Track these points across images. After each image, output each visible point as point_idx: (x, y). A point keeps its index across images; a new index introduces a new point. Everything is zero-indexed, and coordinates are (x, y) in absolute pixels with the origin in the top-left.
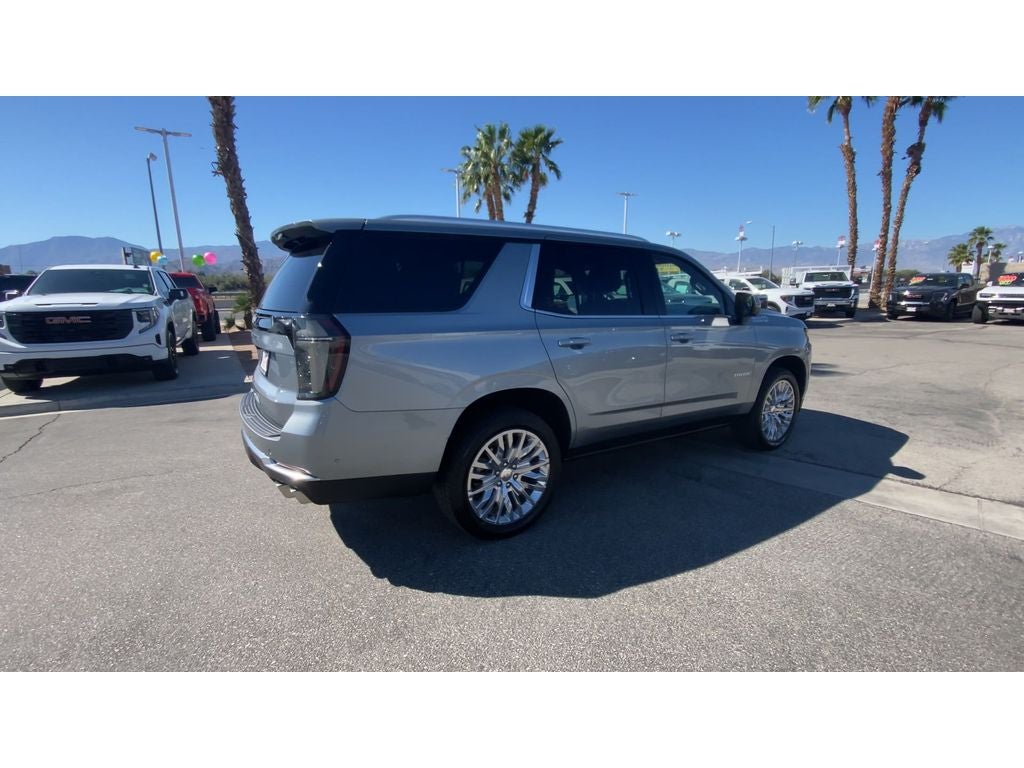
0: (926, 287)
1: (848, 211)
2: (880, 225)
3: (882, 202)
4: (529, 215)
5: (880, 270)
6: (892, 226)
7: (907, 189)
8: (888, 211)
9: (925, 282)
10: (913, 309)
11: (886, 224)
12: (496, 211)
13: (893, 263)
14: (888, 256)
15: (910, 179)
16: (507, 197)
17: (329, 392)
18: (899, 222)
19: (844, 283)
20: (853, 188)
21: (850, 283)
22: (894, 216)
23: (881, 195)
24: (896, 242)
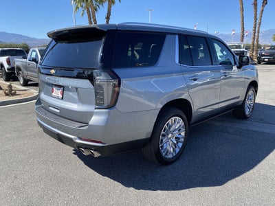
0: (271, 51)
1: (241, 20)
2: (253, 26)
3: (254, 16)
4: (108, 18)
5: (253, 44)
6: (257, 26)
7: (263, 10)
8: (256, 20)
9: (271, 49)
10: (267, 60)
11: (255, 25)
12: (92, 17)
13: (258, 41)
14: (256, 38)
15: (263, 6)
16: (96, 10)
17: (111, 106)
18: (260, 24)
19: (242, 50)
20: (242, 10)
21: (244, 49)
22: (258, 22)
23: (254, 13)
24: (259, 32)
